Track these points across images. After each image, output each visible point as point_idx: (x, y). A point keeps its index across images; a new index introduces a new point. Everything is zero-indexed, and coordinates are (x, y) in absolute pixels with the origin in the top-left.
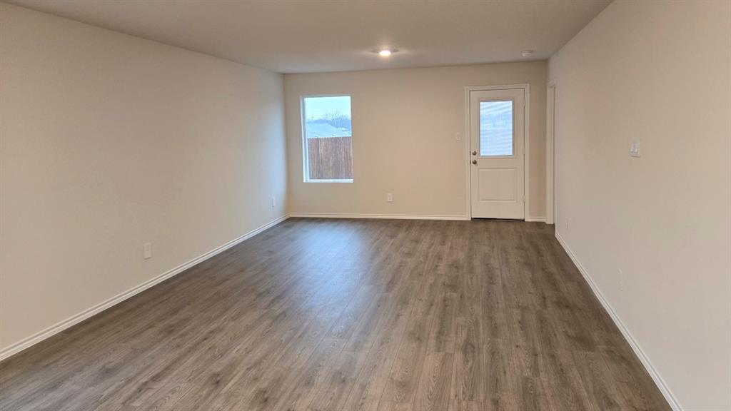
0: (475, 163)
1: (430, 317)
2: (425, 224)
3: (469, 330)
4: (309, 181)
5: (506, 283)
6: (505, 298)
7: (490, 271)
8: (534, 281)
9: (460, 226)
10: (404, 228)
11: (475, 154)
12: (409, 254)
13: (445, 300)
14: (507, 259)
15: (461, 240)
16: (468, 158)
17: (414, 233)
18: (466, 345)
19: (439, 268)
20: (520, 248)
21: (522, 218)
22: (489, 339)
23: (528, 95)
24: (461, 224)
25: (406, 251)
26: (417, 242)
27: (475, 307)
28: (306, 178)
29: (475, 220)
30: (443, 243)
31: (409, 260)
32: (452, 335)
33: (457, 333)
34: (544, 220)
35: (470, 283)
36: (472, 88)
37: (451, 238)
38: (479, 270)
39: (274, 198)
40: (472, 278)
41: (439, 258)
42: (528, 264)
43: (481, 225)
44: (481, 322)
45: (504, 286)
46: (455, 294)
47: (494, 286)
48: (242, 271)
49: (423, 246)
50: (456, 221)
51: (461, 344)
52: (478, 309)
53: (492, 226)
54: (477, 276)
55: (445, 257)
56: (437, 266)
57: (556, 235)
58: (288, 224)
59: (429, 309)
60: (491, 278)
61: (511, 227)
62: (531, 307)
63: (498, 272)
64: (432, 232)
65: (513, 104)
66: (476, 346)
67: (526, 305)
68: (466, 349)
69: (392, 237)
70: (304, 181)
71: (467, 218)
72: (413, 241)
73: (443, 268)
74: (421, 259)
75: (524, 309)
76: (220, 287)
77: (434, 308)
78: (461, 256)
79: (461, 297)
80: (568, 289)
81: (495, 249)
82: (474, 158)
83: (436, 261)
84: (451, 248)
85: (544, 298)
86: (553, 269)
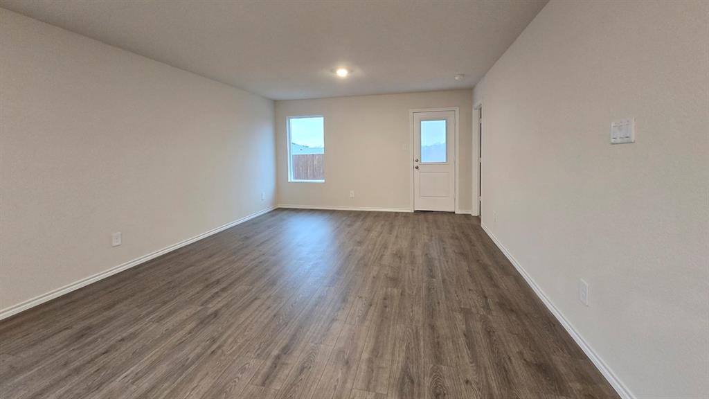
0: (417, 168)
1: (367, 323)
2: (378, 215)
3: (408, 347)
4: (293, 180)
5: (446, 277)
6: (446, 297)
7: (429, 261)
8: (471, 274)
9: (405, 217)
10: (362, 218)
11: (417, 161)
12: (360, 243)
13: (385, 299)
14: (444, 248)
15: (405, 229)
16: (412, 164)
17: (368, 223)
18: (403, 378)
19: (384, 257)
20: (453, 237)
21: (453, 210)
22: (431, 366)
23: (457, 117)
24: (406, 215)
25: (358, 240)
26: (369, 231)
27: (415, 308)
28: (291, 179)
29: (416, 212)
30: (390, 231)
31: (359, 248)
32: (388, 357)
33: (393, 354)
34: (469, 213)
35: (411, 276)
36: (415, 110)
37: (397, 228)
38: (420, 260)
39: (264, 194)
40: (413, 270)
41: (385, 247)
42: (463, 254)
43: (422, 216)
44: (421, 333)
45: (444, 281)
46: (395, 291)
47: (434, 280)
48: (210, 257)
49: (374, 234)
50: (402, 213)
51: (397, 377)
52: (418, 313)
53: (430, 217)
54: (418, 267)
55: (390, 246)
56: (382, 255)
57: (482, 226)
58: (274, 213)
59: (367, 313)
60: (431, 271)
61: (445, 218)
62: (474, 310)
63: (437, 263)
64: (383, 222)
65: (446, 122)
66: (416, 382)
67: (468, 307)
68: (403, 383)
69: (349, 226)
70: (289, 181)
71: (411, 210)
72: (365, 230)
73: (387, 259)
74: (370, 247)
75: (467, 313)
76: (177, 276)
77: (372, 308)
78: (404, 244)
79: (402, 294)
80: (506, 283)
81: (433, 238)
82: (416, 165)
83: (382, 250)
84: (397, 237)
85: (486, 297)
86: (486, 260)
